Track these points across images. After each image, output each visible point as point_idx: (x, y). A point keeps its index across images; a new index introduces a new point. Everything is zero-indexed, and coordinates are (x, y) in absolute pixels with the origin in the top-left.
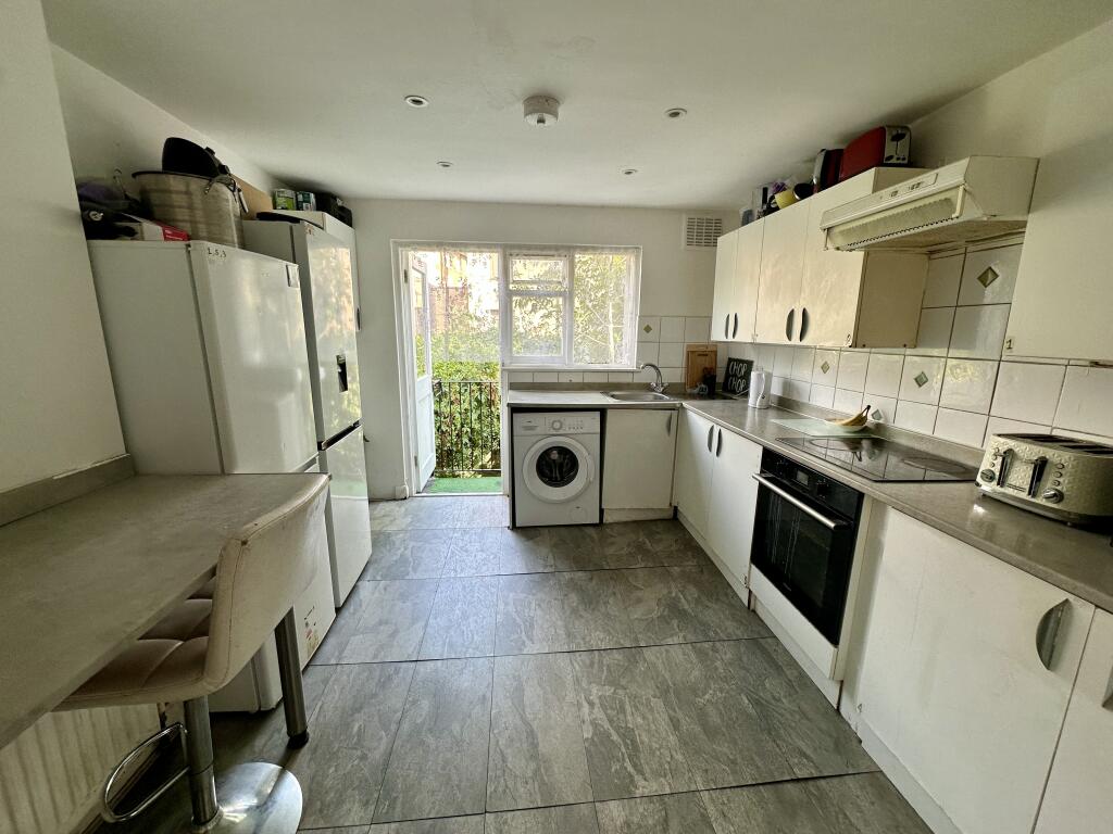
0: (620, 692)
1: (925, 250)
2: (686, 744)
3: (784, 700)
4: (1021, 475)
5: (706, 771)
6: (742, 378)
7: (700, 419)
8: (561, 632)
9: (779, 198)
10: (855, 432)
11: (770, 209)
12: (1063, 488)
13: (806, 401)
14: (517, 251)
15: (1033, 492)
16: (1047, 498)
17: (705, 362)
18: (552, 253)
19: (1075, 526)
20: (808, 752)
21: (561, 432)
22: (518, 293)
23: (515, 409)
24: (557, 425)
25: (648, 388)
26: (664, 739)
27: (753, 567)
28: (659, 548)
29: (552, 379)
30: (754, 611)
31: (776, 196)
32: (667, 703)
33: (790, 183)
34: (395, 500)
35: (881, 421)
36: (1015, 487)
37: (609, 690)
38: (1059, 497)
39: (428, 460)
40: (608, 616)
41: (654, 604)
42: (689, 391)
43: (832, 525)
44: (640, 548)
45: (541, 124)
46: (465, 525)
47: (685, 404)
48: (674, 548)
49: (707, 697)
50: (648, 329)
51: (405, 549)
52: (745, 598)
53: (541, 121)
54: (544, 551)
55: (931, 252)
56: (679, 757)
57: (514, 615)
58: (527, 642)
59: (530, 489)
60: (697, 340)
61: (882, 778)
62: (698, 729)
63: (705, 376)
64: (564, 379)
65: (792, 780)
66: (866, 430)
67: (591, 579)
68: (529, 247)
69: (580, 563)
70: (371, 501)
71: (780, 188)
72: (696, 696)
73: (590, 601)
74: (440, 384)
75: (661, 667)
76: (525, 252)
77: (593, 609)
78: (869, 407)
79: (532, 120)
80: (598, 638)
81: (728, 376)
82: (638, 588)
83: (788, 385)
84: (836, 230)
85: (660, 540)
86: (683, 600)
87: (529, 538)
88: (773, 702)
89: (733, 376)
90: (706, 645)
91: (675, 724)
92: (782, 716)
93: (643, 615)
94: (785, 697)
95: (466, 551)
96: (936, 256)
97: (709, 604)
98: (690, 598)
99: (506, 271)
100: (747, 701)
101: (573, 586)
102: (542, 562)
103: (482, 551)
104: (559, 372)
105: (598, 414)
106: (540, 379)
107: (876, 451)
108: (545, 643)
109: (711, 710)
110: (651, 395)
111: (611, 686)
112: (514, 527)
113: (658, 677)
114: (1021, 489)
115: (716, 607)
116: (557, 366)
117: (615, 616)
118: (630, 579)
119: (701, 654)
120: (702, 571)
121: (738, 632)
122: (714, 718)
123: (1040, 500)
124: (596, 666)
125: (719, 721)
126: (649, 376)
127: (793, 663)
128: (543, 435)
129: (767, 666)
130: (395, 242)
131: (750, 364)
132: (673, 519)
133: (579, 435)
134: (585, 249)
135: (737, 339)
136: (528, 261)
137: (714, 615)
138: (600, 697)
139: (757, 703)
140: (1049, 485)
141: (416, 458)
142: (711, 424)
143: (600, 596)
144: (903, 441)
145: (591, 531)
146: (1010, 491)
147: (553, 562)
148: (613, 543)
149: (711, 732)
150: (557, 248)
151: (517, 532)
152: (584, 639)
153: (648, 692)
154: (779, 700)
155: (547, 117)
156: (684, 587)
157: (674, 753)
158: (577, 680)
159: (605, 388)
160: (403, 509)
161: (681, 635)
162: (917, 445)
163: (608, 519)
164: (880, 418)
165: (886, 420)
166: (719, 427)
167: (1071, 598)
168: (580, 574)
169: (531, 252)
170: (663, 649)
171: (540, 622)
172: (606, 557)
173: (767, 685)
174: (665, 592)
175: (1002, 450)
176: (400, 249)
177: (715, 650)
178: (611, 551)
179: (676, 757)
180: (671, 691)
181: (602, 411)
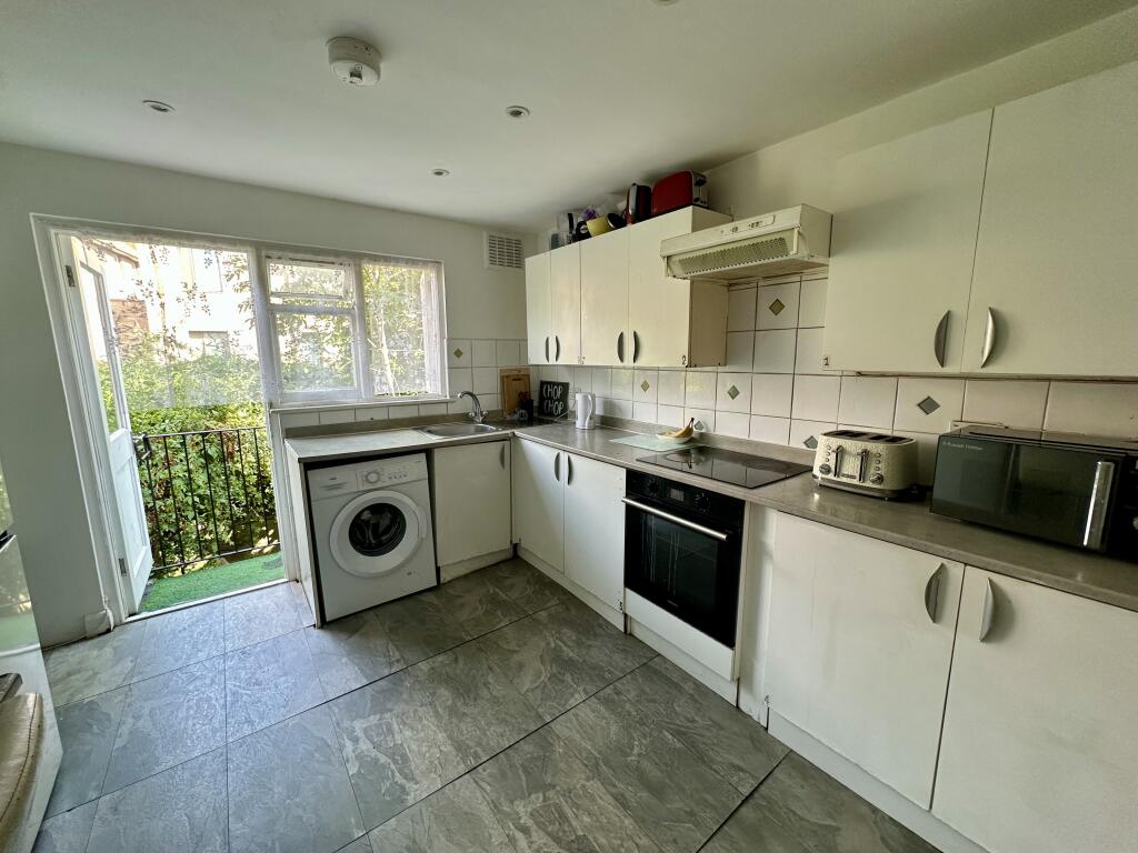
0: (551, 794)
1: (726, 282)
2: (643, 821)
3: (697, 719)
4: (851, 466)
5: (675, 841)
6: (558, 400)
7: (538, 448)
8: (448, 748)
9: (591, 225)
10: (685, 443)
11: (579, 235)
12: (882, 472)
13: (629, 418)
14: (275, 253)
15: (862, 477)
16: (873, 482)
17: (520, 387)
18: (331, 259)
19: (890, 500)
20: (741, 764)
21: (379, 485)
22: (284, 309)
23: (309, 465)
24: (373, 477)
25: (466, 418)
26: (621, 828)
27: (628, 590)
28: (514, 595)
29: (347, 418)
30: (631, 634)
31: (588, 223)
32: (605, 782)
33: (602, 211)
34: (85, 639)
35: (703, 431)
36: (848, 476)
37: (537, 800)
38: (880, 479)
39: (141, 559)
40: (495, 701)
41: (538, 664)
42: (508, 418)
43: (724, 537)
44: (494, 601)
45: (355, 79)
46: (240, 644)
47: (517, 432)
48: (529, 591)
49: (636, 751)
50: (458, 353)
51: (137, 718)
52: (619, 624)
53: (356, 74)
54: (379, 643)
55: (730, 285)
56: (644, 841)
57: (374, 753)
58: (408, 785)
59: (343, 566)
60: (511, 363)
61: (794, 756)
62: (645, 795)
63: (522, 401)
64: (363, 417)
65: (743, 802)
66: (692, 440)
67: (456, 660)
68: (296, 249)
69: (437, 643)
70: (47, 649)
71: (591, 215)
72: (626, 755)
73: (465, 690)
74: (146, 441)
75: (577, 737)
76: (291, 255)
77: (475, 699)
78: (693, 419)
79: (342, 70)
80: (499, 737)
81: (542, 399)
82: (515, 651)
83: (609, 404)
84: (674, 259)
85: (512, 586)
86: (565, 648)
87: (352, 631)
88: (689, 724)
89: (548, 399)
90: (609, 690)
91: (621, 800)
92: (703, 736)
93: (532, 682)
94: (696, 714)
95: (258, 683)
96: (733, 288)
97: (590, 643)
98: (570, 644)
99: (262, 280)
100: (670, 737)
101: (437, 677)
102: (382, 659)
103: (285, 674)
104: (355, 409)
105: (423, 456)
106: (327, 420)
107: (703, 459)
108: (433, 775)
109: (646, 765)
110: (472, 427)
111: (537, 792)
112: (324, 623)
113: (580, 754)
114: (853, 477)
115: (598, 643)
116: (352, 401)
117: (504, 697)
118: (500, 643)
119: (607, 702)
120: (567, 609)
121: (629, 664)
122: (654, 773)
123: (868, 484)
124: (510, 774)
125: (659, 774)
126: (466, 406)
127: (686, 677)
128: (354, 492)
129: (667, 688)
130: (41, 219)
131: (565, 386)
132: (516, 558)
133: (401, 486)
134: (375, 259)
135: (561, 361)
136: (295, 268)
137: (599, 653)
138: (532, 815)
139: (678, 733)
140: (872, 471)
141: (122, 562)
142: (557, 452)
143: (474, 677)
144: (726, 447)
145: (430, 598)
146: (844, 480)
147: (397, 654)
148: (462, 605)
149: (657, 791)
150: (337, 254)
151: (331, 630)
152: (479, 744)
153: (579, 779)
154: (693, 721)
155: (366, 71)
156: (559, 632)
157: (638, 841)
158: (495, 806)
159: (419, 423)
160: (108, 650)
161: (580, 689)
162: (737, 449)
163: (445, 577)
164: (702, 428)
165: (707, 428)
166: (566, 455)
167: (945, 561)
168: (440, 658)
169: (300, 256)
170: (570, 713)
171: (414, 747)
172: (462, 626)
173: (677, 709)
174: (543, 644)
175: (834, 448)
176: (53, 231)
177: (618, 693)
178: (463, 616)
179: (641, 842)
180: (601, 762)
181: (427, 451)
